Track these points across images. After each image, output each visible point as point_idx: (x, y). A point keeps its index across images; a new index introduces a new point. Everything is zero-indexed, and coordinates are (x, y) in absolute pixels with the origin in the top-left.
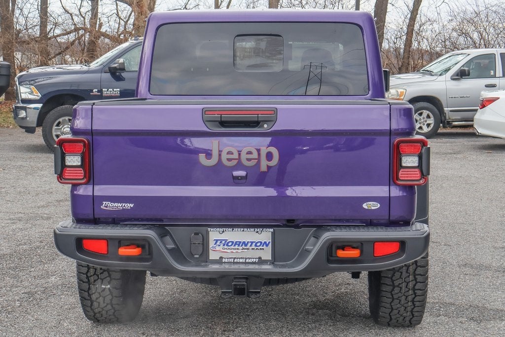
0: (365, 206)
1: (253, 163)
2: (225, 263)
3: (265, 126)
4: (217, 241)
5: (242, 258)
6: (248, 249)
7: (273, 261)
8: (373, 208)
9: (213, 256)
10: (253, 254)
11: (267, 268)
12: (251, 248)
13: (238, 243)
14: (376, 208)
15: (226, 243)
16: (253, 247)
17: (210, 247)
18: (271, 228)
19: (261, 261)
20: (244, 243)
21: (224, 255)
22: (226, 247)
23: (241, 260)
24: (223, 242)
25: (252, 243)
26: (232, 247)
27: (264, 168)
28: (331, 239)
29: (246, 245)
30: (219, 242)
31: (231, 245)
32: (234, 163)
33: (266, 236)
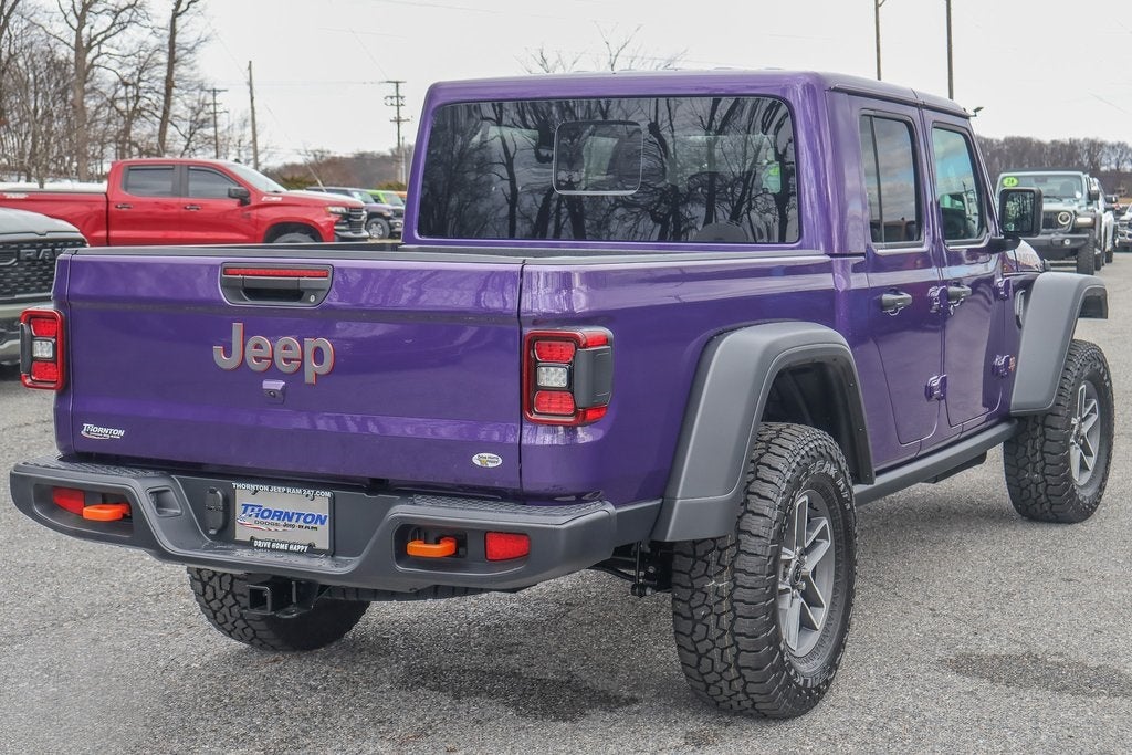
0: (476, 460)
1: (294, 366)
2: (258, 548)
3: (312, 299)
4: (247, 506)
5: (284, 542)
6: (293, 526)
7: (332, 553)
8: (490, 465)
9: (241, 534)
10: (301, 537)
11: (323, 565)
12: (297, 524)
13: (278, 514)
14: (495, 465)
15: (262, 513)
16: (301, 522)
17: (237, 517)
18: (328, 491)
19: (312, 551)
20: (287, 513)
21: (257, 534)
22: (259, 519)
23: (282, 547)
24: (256, 509)
25: (299, 515)
26: (269, 520)
27: (309, 378)
28: (401, 517)
29: (290, 520)
30: (250, 509)
31: (267, 517)
32: (265, 364)
33: (320, 503)
